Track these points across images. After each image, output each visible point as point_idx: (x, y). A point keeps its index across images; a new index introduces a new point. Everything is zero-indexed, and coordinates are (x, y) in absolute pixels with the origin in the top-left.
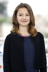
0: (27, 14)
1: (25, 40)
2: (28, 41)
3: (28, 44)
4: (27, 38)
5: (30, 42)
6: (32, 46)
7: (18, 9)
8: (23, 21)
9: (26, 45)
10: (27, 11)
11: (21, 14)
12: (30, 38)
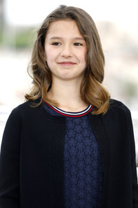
0: (77, 39)
1: (70, 125)
2: (78, 128)
3: (79, 137)
4: (77, 120)
5: (86, 133)
6: (90, 146)
7: (50, 23)
8: (64, 63)
9: (72, 142)
10: (76, 29)
11: (56, 41)
12: (86, 118)
